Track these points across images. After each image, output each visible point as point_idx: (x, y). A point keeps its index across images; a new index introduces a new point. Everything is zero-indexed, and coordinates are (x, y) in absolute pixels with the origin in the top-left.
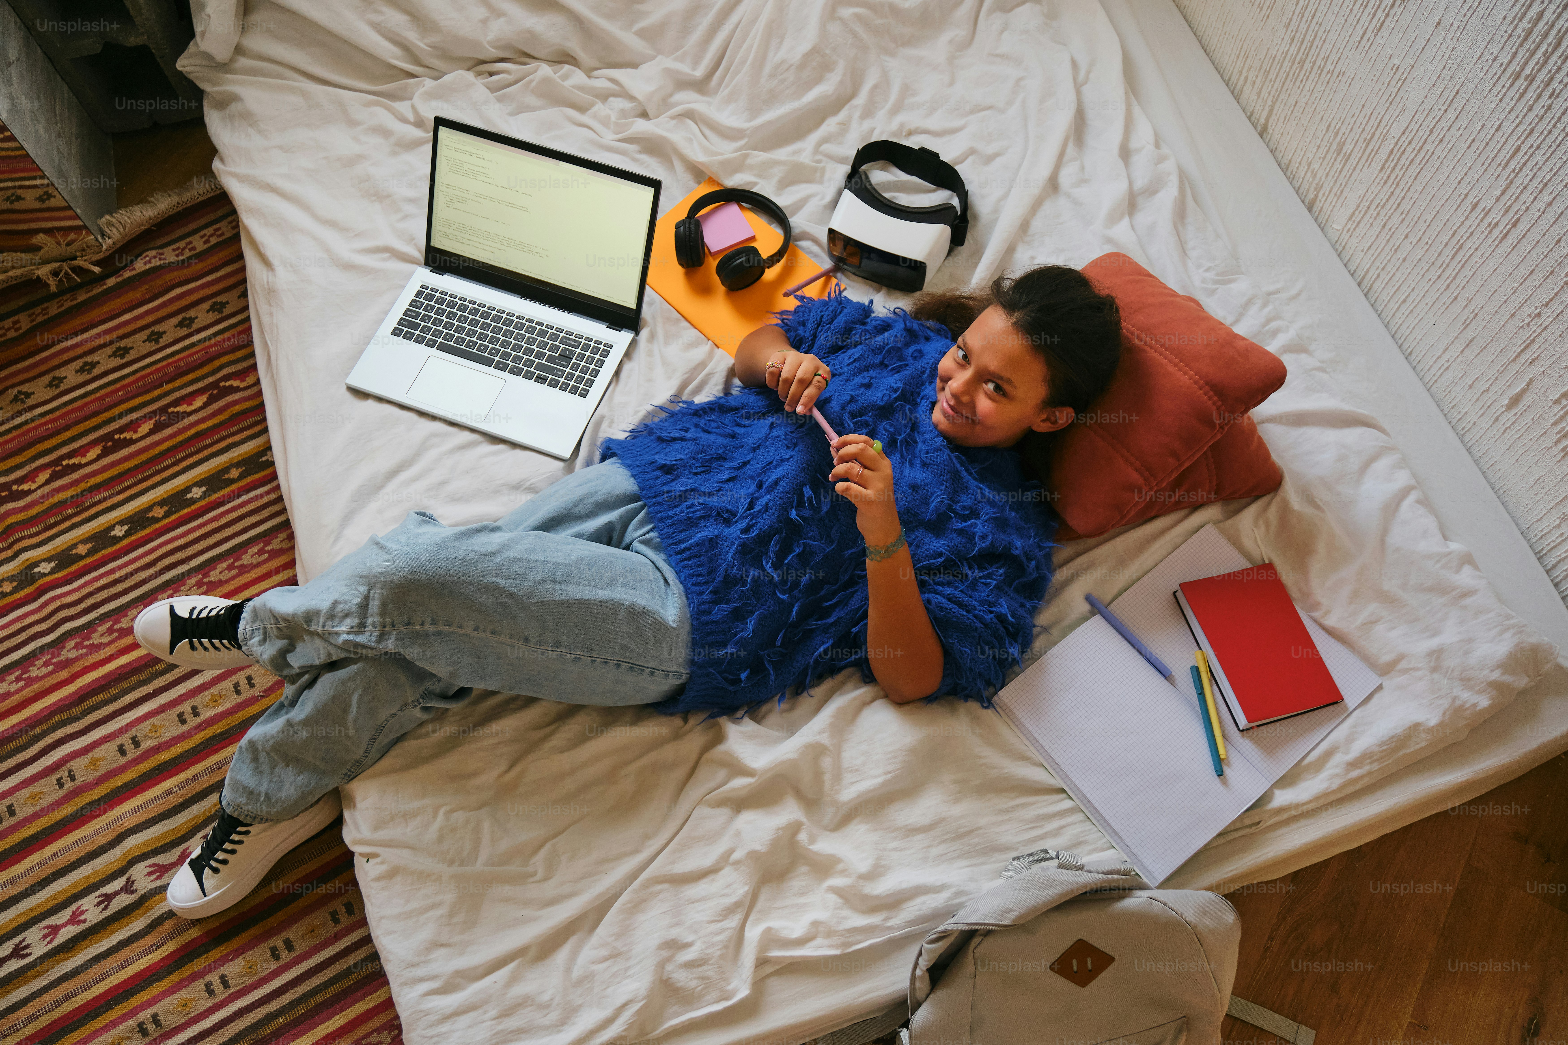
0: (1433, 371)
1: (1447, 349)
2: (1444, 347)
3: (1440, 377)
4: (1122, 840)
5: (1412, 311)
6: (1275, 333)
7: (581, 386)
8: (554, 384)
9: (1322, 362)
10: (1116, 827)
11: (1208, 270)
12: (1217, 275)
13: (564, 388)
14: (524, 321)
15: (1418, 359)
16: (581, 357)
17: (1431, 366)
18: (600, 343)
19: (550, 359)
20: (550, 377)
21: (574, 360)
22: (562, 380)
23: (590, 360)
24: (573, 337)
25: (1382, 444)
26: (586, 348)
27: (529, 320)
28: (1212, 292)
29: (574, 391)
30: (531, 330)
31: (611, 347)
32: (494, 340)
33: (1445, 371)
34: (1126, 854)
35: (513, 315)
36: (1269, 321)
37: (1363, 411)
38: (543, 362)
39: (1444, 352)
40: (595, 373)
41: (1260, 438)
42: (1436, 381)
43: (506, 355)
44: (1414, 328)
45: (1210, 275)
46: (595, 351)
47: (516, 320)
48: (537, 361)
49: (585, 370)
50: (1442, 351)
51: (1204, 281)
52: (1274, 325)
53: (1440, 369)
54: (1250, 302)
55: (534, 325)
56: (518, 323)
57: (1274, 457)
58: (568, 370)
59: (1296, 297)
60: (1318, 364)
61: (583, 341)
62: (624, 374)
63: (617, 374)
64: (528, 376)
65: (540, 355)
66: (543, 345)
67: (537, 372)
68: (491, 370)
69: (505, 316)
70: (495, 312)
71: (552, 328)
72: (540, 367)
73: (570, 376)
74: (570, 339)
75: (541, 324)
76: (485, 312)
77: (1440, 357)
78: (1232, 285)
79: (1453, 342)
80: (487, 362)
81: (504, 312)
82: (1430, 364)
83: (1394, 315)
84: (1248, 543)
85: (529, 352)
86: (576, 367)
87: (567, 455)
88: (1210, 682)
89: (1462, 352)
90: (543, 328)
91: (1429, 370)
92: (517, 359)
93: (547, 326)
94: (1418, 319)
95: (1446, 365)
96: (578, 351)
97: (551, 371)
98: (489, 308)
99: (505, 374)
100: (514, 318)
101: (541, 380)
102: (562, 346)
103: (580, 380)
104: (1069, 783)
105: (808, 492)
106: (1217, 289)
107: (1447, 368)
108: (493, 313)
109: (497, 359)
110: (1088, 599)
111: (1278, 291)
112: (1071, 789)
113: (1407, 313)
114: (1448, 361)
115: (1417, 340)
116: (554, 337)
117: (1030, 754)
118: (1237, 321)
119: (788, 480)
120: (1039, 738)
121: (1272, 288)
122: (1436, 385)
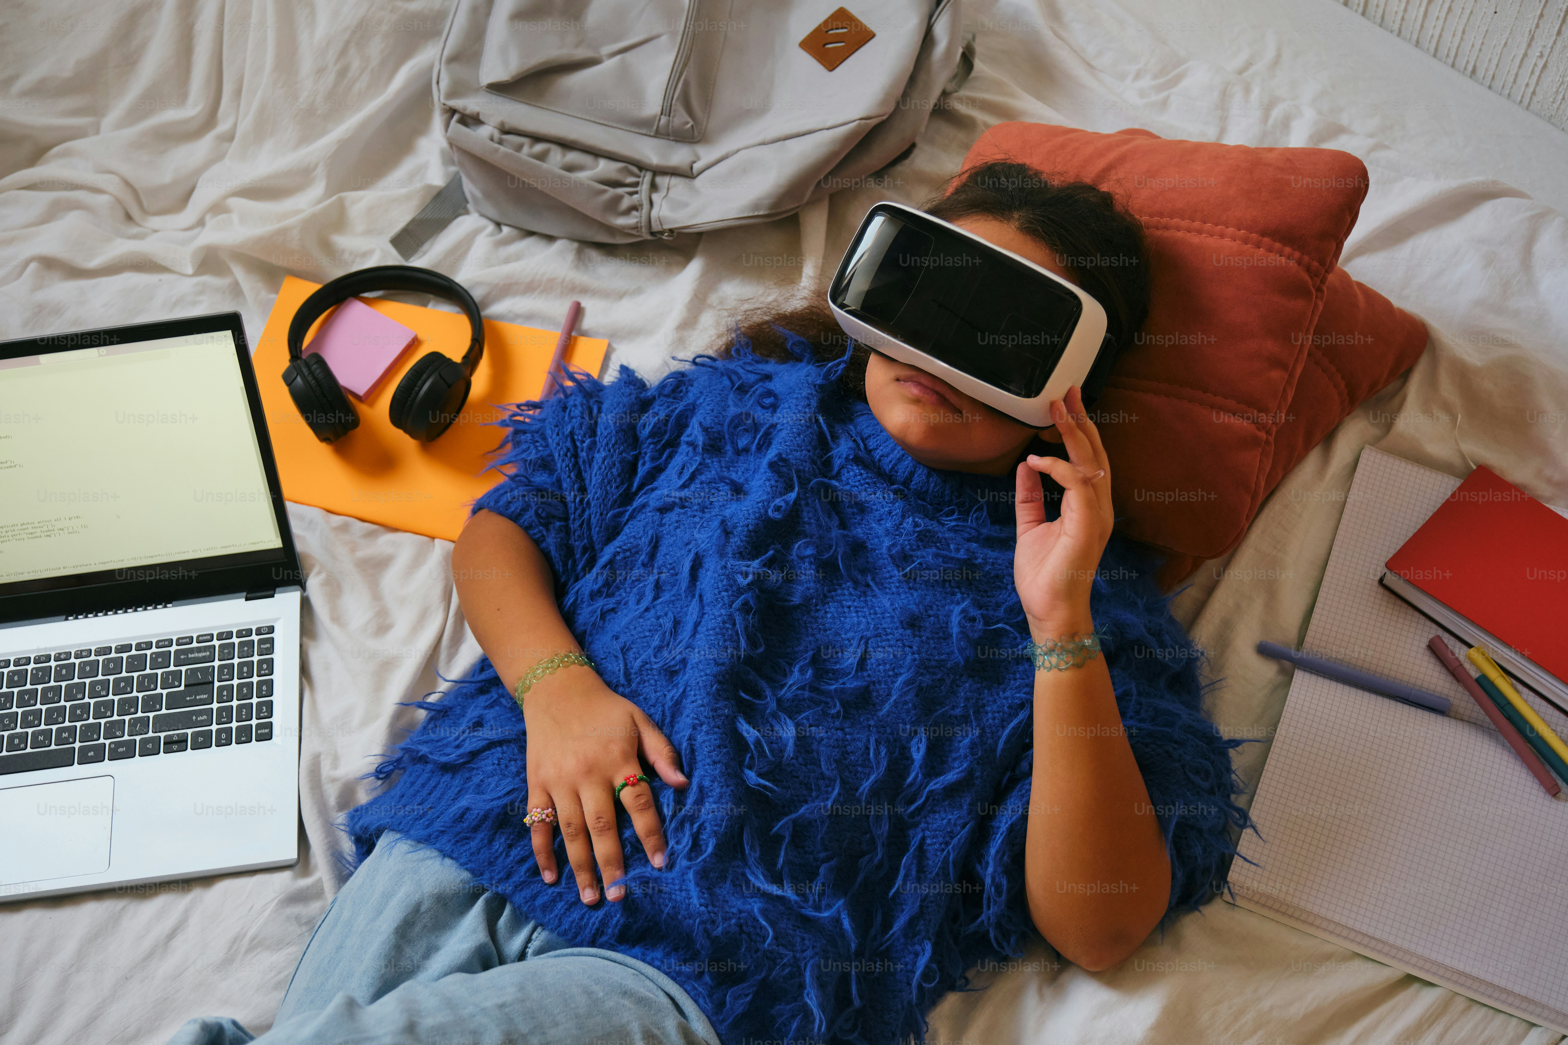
0: (1522, 81)
1: (1532, 39)
2: (1526, 38)
3: (1537, 84)
4: (1544, 1007)
5: (1450, 9)
6: (1285, 124)
7: (254, 722)
8: (202, 742)
9: (1371, 136)
10: (1523, 992)
11: (1138, 76)
12: (1155, 77)
13: (224, 740)
14: (93, 658)
15: (1491, 73)
16: (227, 672)
17: (1517, 75)
18: (249, 632)
19: (174, 701)
20: (189, 731)
21: (217, 684)
22: (214, 727)
23: (246, 670)
24: (195, 644)
25: (1528, 214)
26: (227, 651)
27: (101, 651)
28: (1164, 104)
29: (244, 736)
30: (114, 666)
31: (271, 629)
32: (55, 716)
33: (1542, 72)
34: (1560, 1024)
35: (68, 655)
36: (1267, 109)
37: (1475, 178)
38: (164, 711)
39: (1529, 45)
40: (268, 688)
41: (1360, 285)
42: (1534, 93)
43: (90, 732)
44: (1463, 32)
45: (1146, 82)
46: (247, 648)
47: (77, 661)
48: (151, 715)
49: (245, 692)
50: (1524, 46)
51: (1142, 94)
52: (1276, 113)
53: (1532, 72)
54: (1225, 95)
55: (113, 655)
56: (83, 666)
57: (1396, 303)
58: (215, 706)
59: (1277, 61)
60: (1371, 142)
61: (216, 643)
62: (316, 669)
63: (304, 670)
64: (150, 749)
65: (152, 703)
66: (147, 683)
67: (162, 735)
68: (77, 770)
69: (53, 664)
70: (32, 665)
71: (149, 645)
72: (162, 723)
73: (225, 714)
74: (192, 650)
75: (126, 648)
76: (14, 673)
77: (1525, 55)
78: (1184, 83)
79: (1537, 26)
80: (63, 760)
81: (48, 658)
82: (1513, 72)
83: (1422, 26)
84: (1437, 449)
85: (128, 706)
86: (226, 694)
87: (290, 852)
88: (1513, 686)
89: (1559, 33)
90: (134, 652)
91: (1515, 82)
92: (113, 729)
93: (139, 647)
94: (1466, 16)
95: (1541, 64)
96: (217, 663)
97: (186, 721)
98: (17, 663)
99: (107, 766)
100: (72, 660)
101: (176, 745)
102: (183, 669)
103: (245, 712)
104: (1414, 960)
105: (749, 732)
106: (1168, 97)
107: (1545, 66)
108: (29, 668)
109: (77, 745)
110: (1265, 651)
111: (1248, 64)
112: (1421, 968)
113: (1443, 14)
114: (1541, 56)
115: (1477, 47)
116: (161, 660)
117: (1328, 948)
118: (1223, 131)
119: (704, 728)
120: (1329, 915)
121: (1239, 61)
122: (1535, 99)
